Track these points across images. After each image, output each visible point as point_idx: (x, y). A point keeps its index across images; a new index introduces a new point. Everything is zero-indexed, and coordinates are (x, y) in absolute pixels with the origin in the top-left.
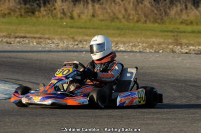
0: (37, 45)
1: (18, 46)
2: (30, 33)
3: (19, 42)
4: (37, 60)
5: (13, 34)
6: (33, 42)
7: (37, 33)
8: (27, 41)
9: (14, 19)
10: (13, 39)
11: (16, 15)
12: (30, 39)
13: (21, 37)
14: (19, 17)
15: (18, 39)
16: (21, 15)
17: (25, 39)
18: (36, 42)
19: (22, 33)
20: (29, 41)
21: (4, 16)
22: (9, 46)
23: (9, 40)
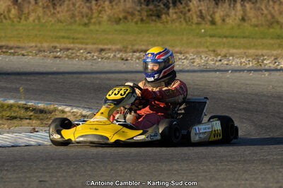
1: (137, 63)
3: (139, 58)
5: (130, 47)
9: (131, 26)
10: (131, 54)
11: (135, 20)
13: (142, 51)
14: (139, 22)
15: (138, 54)
16: (142, 20)
19: (143, 45)
21: (118, 21)
22: (124, 64)
23: (124, 56)
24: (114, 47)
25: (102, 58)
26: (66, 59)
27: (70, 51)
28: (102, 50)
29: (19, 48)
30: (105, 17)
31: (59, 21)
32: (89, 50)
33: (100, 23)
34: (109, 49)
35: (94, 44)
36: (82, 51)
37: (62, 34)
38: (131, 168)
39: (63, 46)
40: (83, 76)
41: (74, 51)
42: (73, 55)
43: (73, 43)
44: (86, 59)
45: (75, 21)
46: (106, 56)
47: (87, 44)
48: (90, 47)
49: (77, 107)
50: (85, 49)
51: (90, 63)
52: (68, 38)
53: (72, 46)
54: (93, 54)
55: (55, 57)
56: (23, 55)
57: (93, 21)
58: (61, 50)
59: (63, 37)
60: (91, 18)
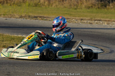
0: (107, 25)
1: (96, 25)
2: (103, 18)
3: (97, 23)
4: (107, 33)
5: (93, 18)
6: (105, 23)
7: (107, 18)
8: (101, 23)
9: (94, 10)
10: (94, 21)
11: (96, 8)
12: (103, 21)
13: (98, 20)
14: (97, 9)
15: (96, 22)
16: (99, 8)
17: (100, 21)
18: (107, 23)
19: (99, 18)
20: (102, 22)
21: (89, 8)
22: (91, 25)
23: (91, 22)
24: (87, 18)
25: (82, 23)
27: (69, 19)
28: (82, 19)
29: (48, 17)
30: (84, 6)
31: (65, 7)
33: (81, 8)
34: (85, 19)
35: (79, 17)
36: (74, 20)
37: (66, 12)
38: (93, 67)
39: (66, 17)
40: (74, 29)
41: (71, 19)
42: (70, 21)
43: (70, 16)
44: (75, 22)
45: (71, 7)
46: (84, 22)
47: (76, 17)
48: (77, 18)
50: (75, 19)
51: (77, 25)
52: (68, 14)
53: (70, 17)
54: (78, 21)
56: (50, 20)
57: (79, 7)
59: (66, 14)
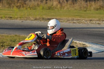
5: (101, 19)
9: (102, 11)
10: (102, 22)
11: (103, 9)
21: (97, 9)
22: (99, 25)
23: (99, 22)
24: (96, 19)
25: (91, 23)
26: (78, 23)
27: (79, 21)
28: (91, 20)
29: (60, 19)
30: (92, 8)
31: (76, 10)
32: (86, 20)
33: (90, 10)
34: (94, 20)
35: (88, 18)
36: (83, 21)
37: (76, 14)
39: (77, 19)
41: (80, 21)
42: (80, 22)
43: (80, 18)
44: (85, 23)
45: (81, 10)
46: (93, 22)
47: (85, 18)
49: (81, 41)
50: (85, 20)
51: (86, 25)
52: (79, 16)
54: (88, 22)
55: (74, 23)
56: (62, 22)
57: (88, 9)
58: (76, 20)
59: (77, 15)
60: (87, 8)
